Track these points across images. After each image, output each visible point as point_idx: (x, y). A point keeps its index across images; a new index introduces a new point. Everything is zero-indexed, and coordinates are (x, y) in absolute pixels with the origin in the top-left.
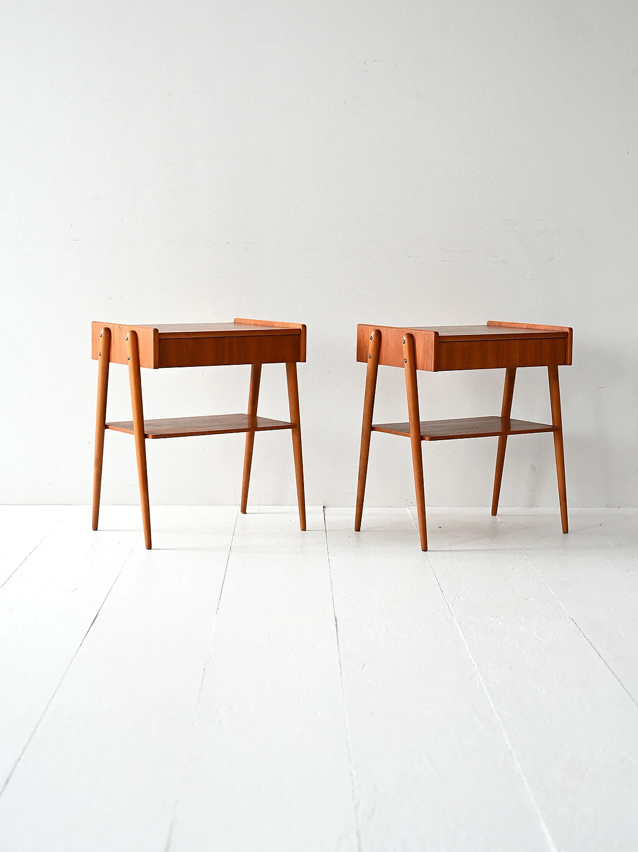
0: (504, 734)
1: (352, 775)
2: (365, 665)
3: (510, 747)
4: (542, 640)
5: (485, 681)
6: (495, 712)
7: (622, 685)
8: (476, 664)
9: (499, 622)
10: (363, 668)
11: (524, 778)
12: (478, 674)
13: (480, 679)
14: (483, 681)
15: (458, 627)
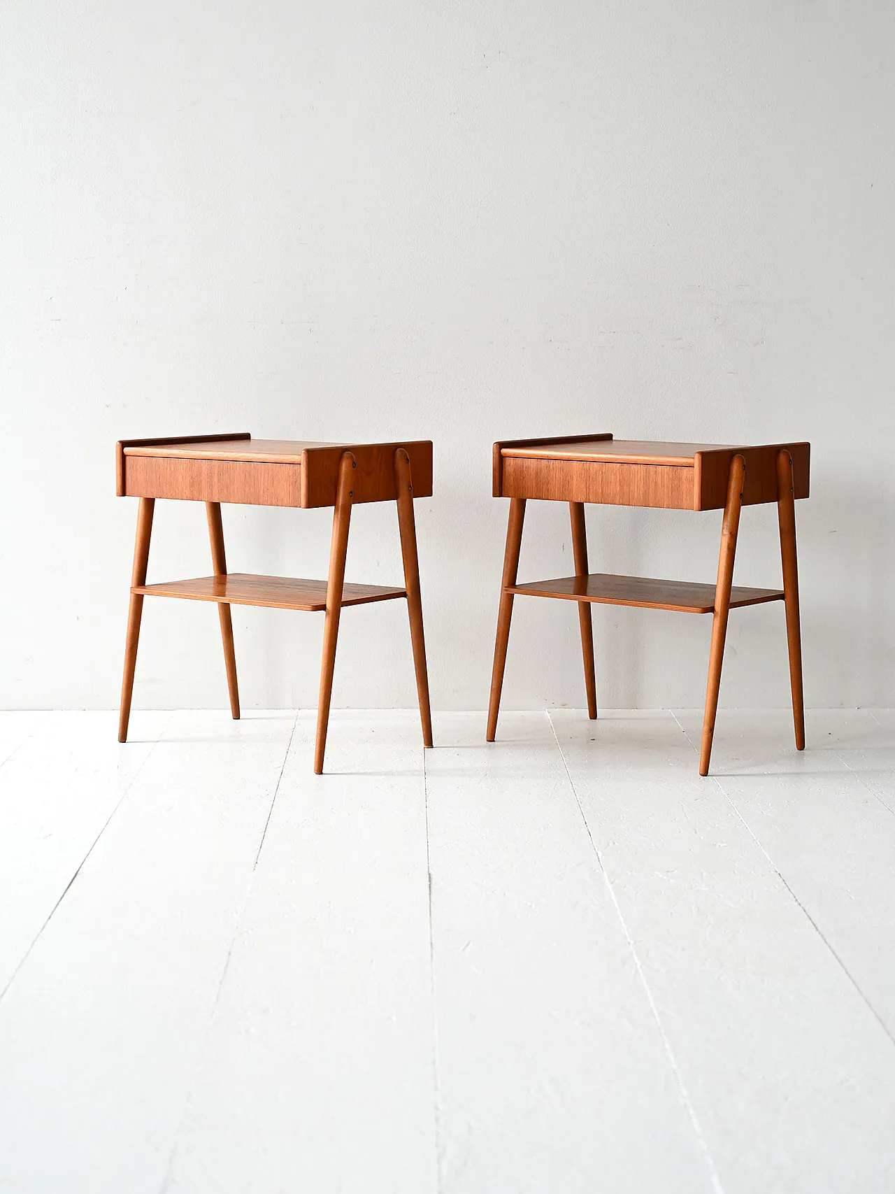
0: (667, 1046)
1: (437, 1108)
2: (467, 945)
3: (674, 1066)
4: (732, 905)
5: (644, 967)
6: (655, 1013)
7: (847, 972)
8: (632, 942)
9: (671, 880)
10: (464, 949)
11: (692, 1112)
12: (635, 957)
13: (636, 964)
14: (641, 966)
15: (610, 887)
